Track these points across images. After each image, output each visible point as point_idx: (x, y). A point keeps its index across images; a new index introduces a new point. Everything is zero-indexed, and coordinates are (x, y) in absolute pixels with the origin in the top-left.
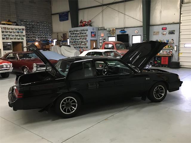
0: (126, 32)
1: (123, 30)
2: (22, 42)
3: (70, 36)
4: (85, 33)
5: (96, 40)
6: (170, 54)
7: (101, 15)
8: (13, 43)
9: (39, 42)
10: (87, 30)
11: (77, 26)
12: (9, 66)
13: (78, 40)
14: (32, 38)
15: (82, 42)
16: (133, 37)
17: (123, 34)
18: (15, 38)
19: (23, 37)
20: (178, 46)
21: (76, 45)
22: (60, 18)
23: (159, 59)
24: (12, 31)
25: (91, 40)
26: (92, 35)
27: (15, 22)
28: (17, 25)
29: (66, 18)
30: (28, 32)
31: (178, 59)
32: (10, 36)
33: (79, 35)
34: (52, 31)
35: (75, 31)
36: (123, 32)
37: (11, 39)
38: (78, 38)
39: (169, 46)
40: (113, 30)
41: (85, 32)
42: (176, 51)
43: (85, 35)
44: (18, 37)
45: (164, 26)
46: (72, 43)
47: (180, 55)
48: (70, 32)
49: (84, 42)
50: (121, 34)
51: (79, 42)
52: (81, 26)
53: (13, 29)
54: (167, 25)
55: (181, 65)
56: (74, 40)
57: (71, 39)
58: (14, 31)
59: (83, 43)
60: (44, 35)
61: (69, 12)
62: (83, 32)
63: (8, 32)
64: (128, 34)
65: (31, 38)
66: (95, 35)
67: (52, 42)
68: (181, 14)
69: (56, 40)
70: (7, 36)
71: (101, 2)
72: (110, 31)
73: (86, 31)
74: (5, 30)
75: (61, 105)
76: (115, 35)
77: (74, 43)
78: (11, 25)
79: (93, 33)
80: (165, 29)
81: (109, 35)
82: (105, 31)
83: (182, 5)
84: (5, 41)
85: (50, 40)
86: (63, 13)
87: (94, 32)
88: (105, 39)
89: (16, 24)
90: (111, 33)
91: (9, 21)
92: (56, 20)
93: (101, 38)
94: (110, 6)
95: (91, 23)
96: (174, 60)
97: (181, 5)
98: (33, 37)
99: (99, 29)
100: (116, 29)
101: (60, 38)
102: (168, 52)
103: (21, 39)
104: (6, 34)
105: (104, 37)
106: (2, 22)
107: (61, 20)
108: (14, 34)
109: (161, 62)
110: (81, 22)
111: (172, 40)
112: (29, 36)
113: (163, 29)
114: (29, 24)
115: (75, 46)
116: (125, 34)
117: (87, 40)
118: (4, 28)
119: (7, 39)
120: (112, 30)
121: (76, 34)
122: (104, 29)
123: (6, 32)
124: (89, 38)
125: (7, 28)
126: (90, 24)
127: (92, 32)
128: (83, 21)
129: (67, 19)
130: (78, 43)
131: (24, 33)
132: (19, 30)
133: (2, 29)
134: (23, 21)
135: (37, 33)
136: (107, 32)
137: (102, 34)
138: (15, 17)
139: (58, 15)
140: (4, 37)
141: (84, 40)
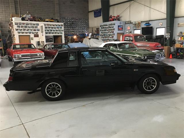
0: (150, 25)
1: (148, 23)
2: (61, 36)
3: (101, 30)
4: (113, 27)
5: (123, 33)
7: (129, 9)
8: (54, 36)
9: (77, 35)
10: (114, 25)
12: (42, 55)
13: (107, 33)
14: (72, 33)
15: (110, 35)
16: (157, 29)
17: (147, 26)
18: (56, 33)
19: (62, 32)
21: (105, 38)
22: (95, 14)
24: (53, 27)
25: (118, 33)
27: (57, 20)
28: (58, 22)
29: (99, 14)
30: (69, 27)
32: (51, 31)
33: (108, 29)
34: (89, 26)
35: (105, 25)
36: (148, 24)
37: (53, 33)
38: (107, 32)
40: (139, 23)
41: (113, 26)
43: (112, 28)
44: (58, 32)
46: (102, 36)
48: (101, 26)
49: (112, 35)
50: (145, 26)
52: (111, 21)
53: (54, 25)
56: (104, 34)
57: (102, 33)
58: (55, 27)
59: (111, 36)
60: (81, 30)
61: (101, 9)
62: (111, 26)
63: (50, 28)
64: (152, 27)
65: (71, 32)
66: (122, 28)
67: (88, 35)
69: (91, 34)
70: (50, 31)
72: (136, 24)
74: (48, 26)
75: (47, 90)
76: (140, 28)
77: (103, 36)
78: (53, 22)
79: (120, 27)
81: (135, 28)
82: (131, 24)
84: (48, 35)
85: (87, 34)
86: (97, 10)
88: (131, 32)
90: (137, 25)
91: (52, 19)
92: (91, 15)
93: (127, 32)
95: (120, 18)
98: (73, 31)
99: (126, 23)
100: (141, 22)
101: (94, 32)
103: (60, 33)
104: (49, 29)
105: (131, 30)
106: (46, 20)
107: (95, 17)
108: (55, 29)
112: (69, 31)
114: (70, 21)
115: (104, 39)
116: (149, 26)
117: (114, 33)
118: (48, 25)
119: (50, 33)
120: (138, 23)
121: (105, 28)
122: (131, 23)
124: (116, 31)
125: (50, 25)
126: (118, 19)
127: (119, 26)
128: (112, 16)
129: (101, 16)
130: (107, 36)
131: (63, 28)
132: (59, 26)
133: (45, 25)
134: (65, 19)
135: (76, 28)
136: (133, 26)
137: (129, 27)
138: (59, 15)
139: (93, 12)
140: (47, 32)
141: (112, 34)
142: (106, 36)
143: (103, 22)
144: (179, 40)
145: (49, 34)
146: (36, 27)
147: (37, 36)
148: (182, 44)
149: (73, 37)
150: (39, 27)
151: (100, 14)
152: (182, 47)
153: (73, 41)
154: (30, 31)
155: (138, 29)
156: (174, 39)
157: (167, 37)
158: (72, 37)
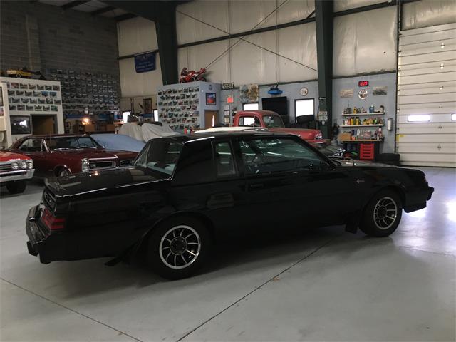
0: (280, 92)
1: (275, 88)
2: (54, 117)
3: (160, 104)
4: (194, 96)
5: (217, 112)
6: (378, 138)
7: (227, 58)
8: (33, 117)
9: (91, 117)
10: (198, 90)
11: (175, 81)
12: (25, 166)
13: (178, 110)
14: (76, 109)
15: (186, 115)
16: (297, 102)
17: (274, 96)
18: (39, 108)
19: (56, 105)
20: (394, 119)
21: (173, 122)
22: (137, 65)
23: (354, 148)
24: (32, 91)
25: (206, 112)
26: (209, 99)
27: (38, 73)
28: (42, 78)
29: (149, 65)
30: (68, 96)
31: (395, 147)
32: (26, 102)
33: (179, 101)
34: (121, 94)
35: (170, 92)
36: (275, 92)
37: (30, 108)
38: (178, 107)
39: (376, 121)
40: (254, 89)
41: (194, 93)
42: (391, 131)
43: (192, 100)
44: (46, 105)
45: (364, 79)
46: (164, 119)
47: (400, 139)
48: (160, 94)
49: (191, 116)
50: (270, 96)
51: (181, 115)
52: (184, 81)
53: (33, 88)
54: (369, 76)
55: (402, 161)
56: (170, 112)
57: (163, 110)
58: (37, 91)
59: (189, 118)
60: (101, 103)
61: (156, 51)
62: (188, 94)
63: (22, 93)
64: (286, 97)
65: (74, 108)
66: (214, 100)
67: (120, 117)
68: (398, 52)
69: (129, 113)
70: (21, 103)
71: (227, 31)
72: (248, 91)
73: (196, 91)
74: (15, 90)
75: (162, 248)
76: (257, 100)
77: (169, 119)
78: (30, 78)
79: (210, 96)
80: (366, 84)
81: (244, 100)
82: (236, 91)
83: (401, 32)
84: (16, 113)
85: (116, 114)
86: (144, 55)
87: (212, 94)
88: (235, 109)
89: (40, 76)
90: (249, 94)
91: (25, 70)
92: (127, 69)
93: (227, 108)
94: (245, 38)
95: (206, 75)
96: (387, 149)
97: (398, 32)
98: (78, 106)
99: (223, 87)
100: (259, 86)
101: (138, 109)
102: (373, 133)
103: (52, 110)
104: (19, 97)
105: (235, 105)
106: (10, 72)
107: (138, 71)
108: (36, 98)
109: (359, 155)
110: (185, 73)
111: (382, 107)
112: (68, 105)
113: (361, 84)
114: (70, 78)
115: (172, 125)
116: (279, 96)
117: (198, 110)
118: (16, 85)
119: (21, 108)
120: (252, 89)
121: (173, 98)
122: (234, 88)
123: (18, 93)
124: (202, 107)
125: (21, 85)
126: (203, 76)
127: (207, 94)
128: (187, 71)
129: (154, 68)
130: (179, 118)
131: (59, 96)
132: (47, 89)
133: (8, 86)
134: (56, 72)
135: (86, 99)
136: (241, 94)
137: (229, 97)
138: (39, 62)
139: (134, 58)
140: (12, 104)
141: (191, 112)
142: (174, 117)
143: (164, 84)
144: (346, 125)
145: (19, 109)
148: (353, 134)
149: (81, 122)
151: (152, 64)
152: (354, 139)
153: (80, 131)
155: (253, 101)
156: (335, 124)
157: (321, 119)
158: (77, 121)
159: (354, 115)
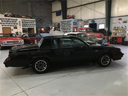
1: (93, 21)
2: (33, 28)
4: (70, 23)
5: (77, 27)
6: (124, 36)
7: (80, 11)
8: (28, 28)
9: (44, 28)
10: (71, 21)
12: (22, 41)
13: (66, 27)
14: (41, 26)
15: (68, 28)
16: (99, 25)
18: (30, 26)
22: (56, 14)
28: (31, 18)
33: (66, 24)
34: (52, 22)
39: (123, 31)
46: (62, 29)
48: (61, 22)
50: (92, 23)
52: (68, 19)
53: (28, 21)
56: (64, 27)
57: (62, 27)
61: (61, 10)
62: (68, 22)
63: (26, 22)
64: (96, 23)
66: (76, 24)
67: (52, 28)
69: (54, 27)
71: (80, 4)
75: (36, 65)
76: (88, 24)
81: (84, 24)
82: (82, 21)
86: (58, 11)
88: (82, 27)
90: (86, 22)
91: (27, 16)
99: (79, 20)
100: (89, 20)
102: (122, 34)
103: (33, 26)
105: (82, 25)
106: (23, 17)
108: (29, 24)
109: (117, 41)
111: (125, 26)
112: (38, 25)
113: (119, 19)
115: (64, 31)
116: (94, 23)
118: (24, 20)
121: (64, 23)
124: (72, 26)
126: (73, 17)
127: (74, 22)
128: (69, 16)
129: (60, 15)
130: (66, 29)
131: (35, 23)
132: (32, 21)
137: (80, 23)
138: (31, 14)
139: (56, 12)
140: (23, 25)
143: (63, 19)
144: (114, 32)
145: (25, 26)
146: (16, 22)
147: (16, 28)
150: (18, 22)
152: (116, 36)
153: (41, 32)
154: (11, 24)
156: (111, 31)
157: (106, 30)
158: (40, 29)
159: (116, 29)
